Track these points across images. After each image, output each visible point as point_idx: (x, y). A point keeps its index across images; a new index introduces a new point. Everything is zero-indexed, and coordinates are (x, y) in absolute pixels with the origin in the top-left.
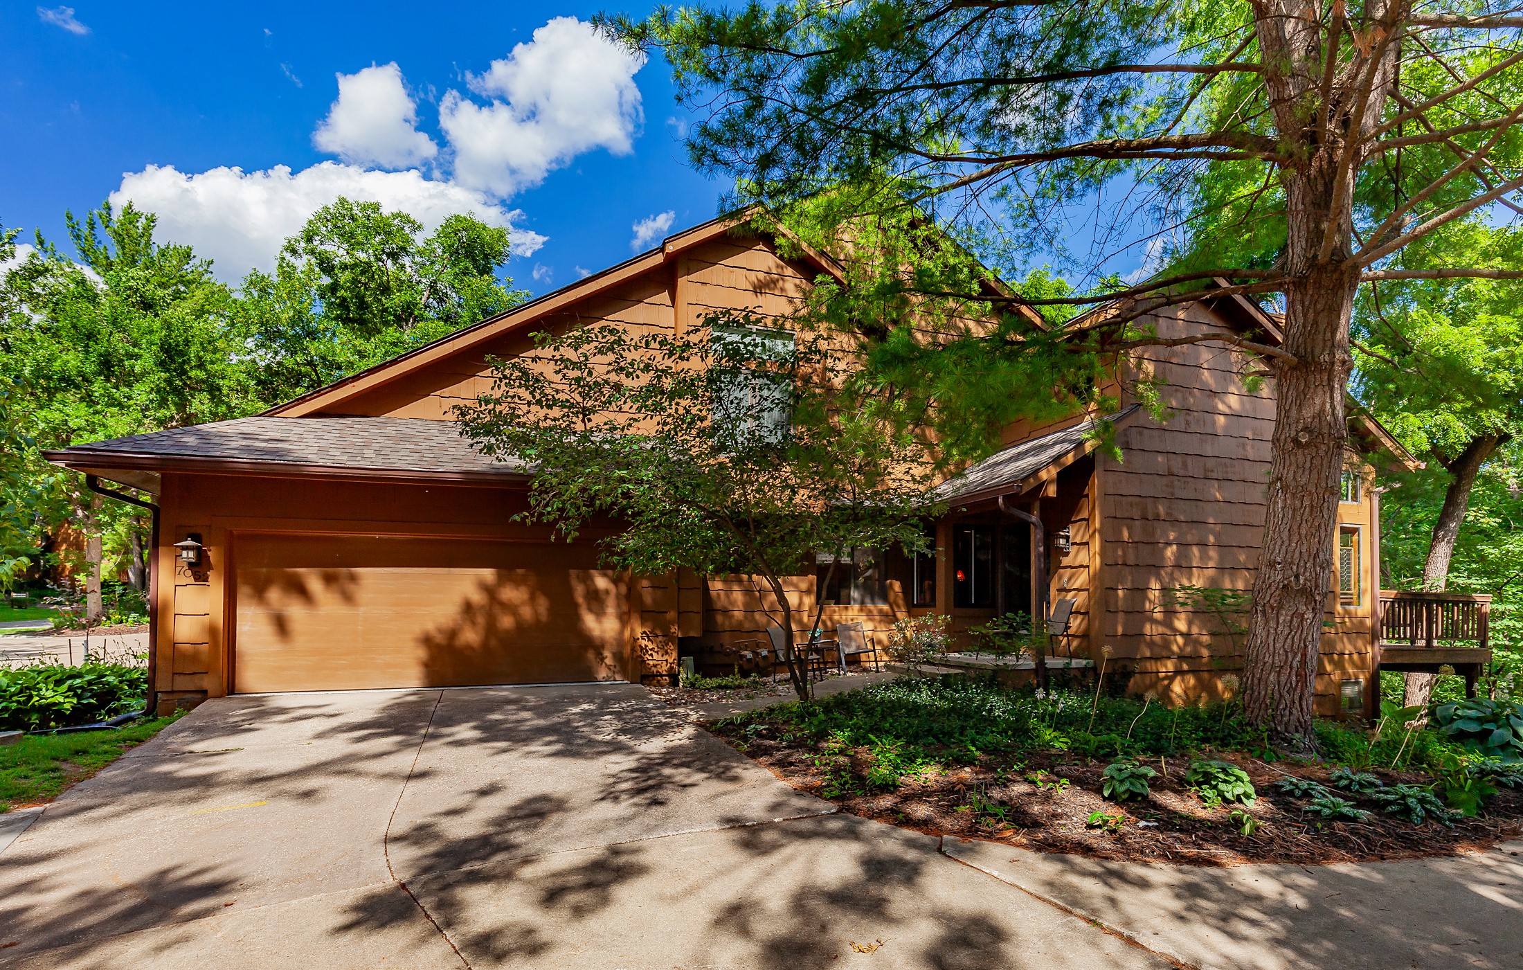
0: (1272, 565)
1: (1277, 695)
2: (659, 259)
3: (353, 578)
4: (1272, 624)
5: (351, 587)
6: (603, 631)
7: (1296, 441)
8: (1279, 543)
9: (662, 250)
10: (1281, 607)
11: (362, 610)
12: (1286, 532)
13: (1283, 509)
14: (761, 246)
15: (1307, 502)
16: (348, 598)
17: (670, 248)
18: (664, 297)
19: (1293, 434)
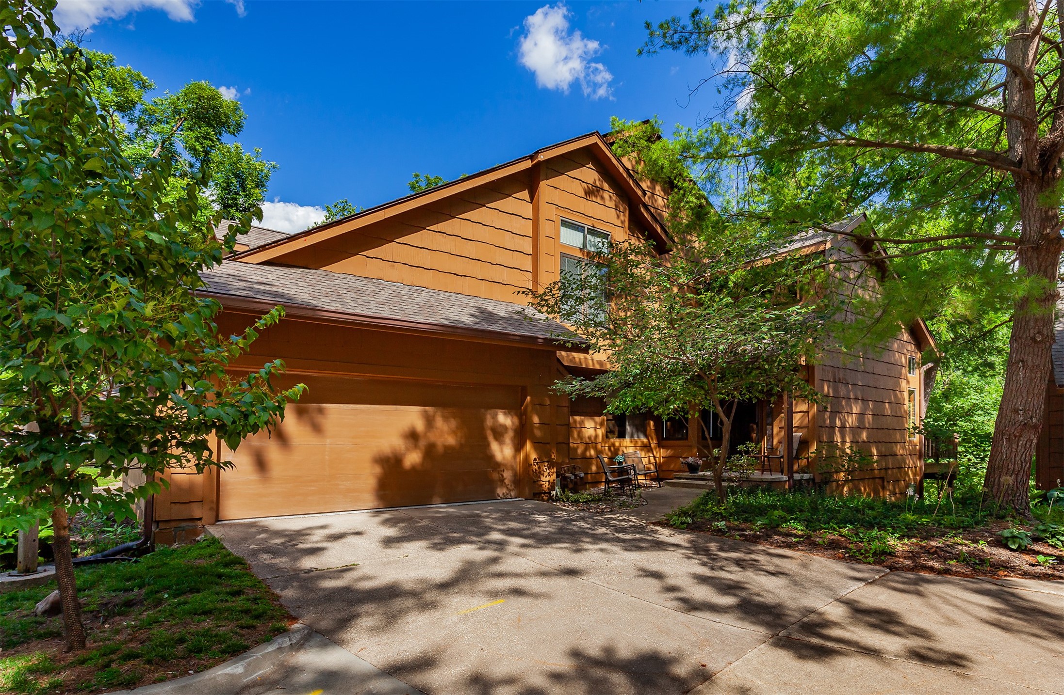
0: (1016, 411)
1: (1015, 489)
2: (528, 164)
3: (321, 411)
4: (1014, 446)
5: (320, 419)
6: (504, 458)
7: (1033, 339)
8: (1020, 398)
9: (532, 158)
10: (1021, 436)
11: (328, 441)
12: (1025, 392)
13: (1023, 378)
14: (590, 165)
15: (1039, 375)
16: (317, 429)
17: (541, 157)
18: (525, 194)
19: (1032, 335)
